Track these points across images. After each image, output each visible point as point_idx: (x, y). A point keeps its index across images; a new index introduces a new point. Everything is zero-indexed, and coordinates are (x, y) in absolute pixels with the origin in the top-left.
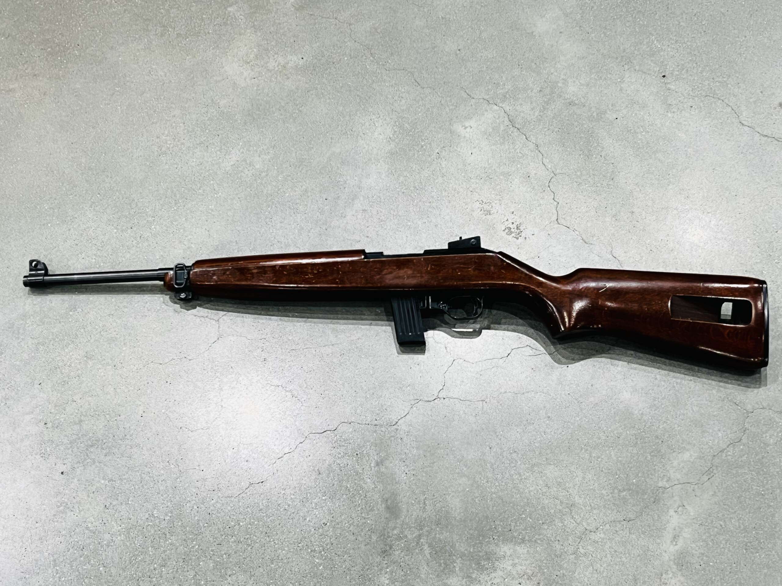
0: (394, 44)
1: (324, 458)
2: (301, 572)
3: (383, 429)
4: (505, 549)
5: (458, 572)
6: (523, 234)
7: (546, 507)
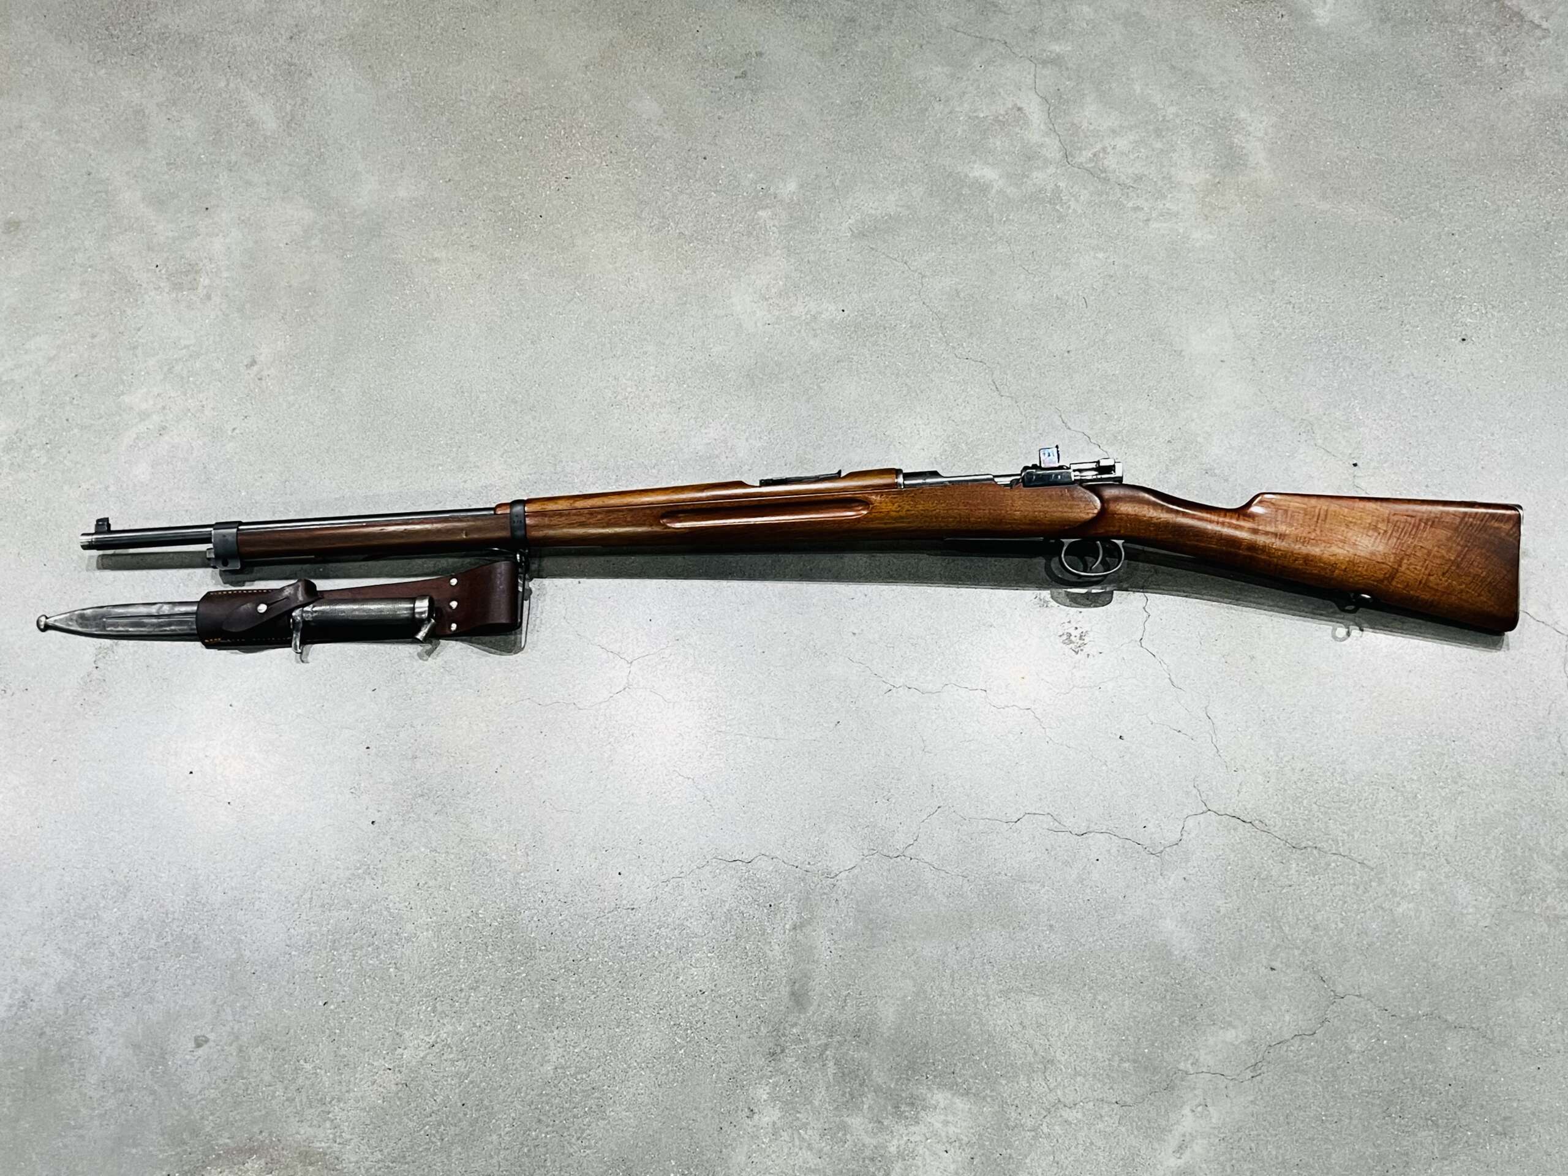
0: (978, 320)
1: (724, 899)
2: (653, 1049)
3: (815, 879)
4: (940, 1097)
5: (866, 1111)
6: (1086, 649)
7: (1012, 1054)
